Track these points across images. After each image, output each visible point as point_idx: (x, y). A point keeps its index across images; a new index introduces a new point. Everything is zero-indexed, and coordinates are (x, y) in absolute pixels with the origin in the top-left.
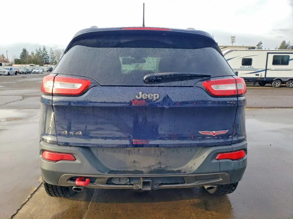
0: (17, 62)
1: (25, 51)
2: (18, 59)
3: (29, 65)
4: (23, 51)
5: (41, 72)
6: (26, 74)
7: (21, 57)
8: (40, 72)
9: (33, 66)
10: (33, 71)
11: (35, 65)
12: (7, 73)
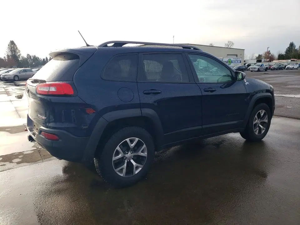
0: (281, 57)
1: (292, 45)
2: (282, 54)
3: (290, 61)
4: (290, 46)
5: (296, 68)
6: (277, 70)
7: (286, 52)
8: (294, 68)
9: (294, 61)
10: (286, 67)
11: (297, 60)
12: (257, 69)
